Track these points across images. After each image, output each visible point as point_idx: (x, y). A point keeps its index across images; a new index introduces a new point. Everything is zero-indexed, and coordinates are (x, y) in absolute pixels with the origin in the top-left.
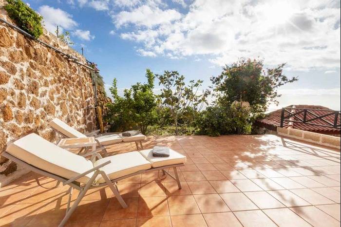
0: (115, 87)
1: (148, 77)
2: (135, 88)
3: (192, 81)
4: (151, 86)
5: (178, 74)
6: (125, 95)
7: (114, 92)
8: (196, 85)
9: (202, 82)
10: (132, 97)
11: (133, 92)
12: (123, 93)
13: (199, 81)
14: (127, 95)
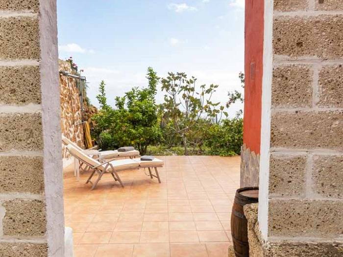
0: (103, 92)
1: (150, 79)
2: (130, 95)
3: (203, 86)
4: (152, 91)
5: (185, 76)
6: (116, 105)
7: (103, 101)
8: (208, 91)
9: (216, 87)
10: (126, 107)
11: (127, 101)
12: (115, 102)
13: (212, 86)
14: (120, 105)
